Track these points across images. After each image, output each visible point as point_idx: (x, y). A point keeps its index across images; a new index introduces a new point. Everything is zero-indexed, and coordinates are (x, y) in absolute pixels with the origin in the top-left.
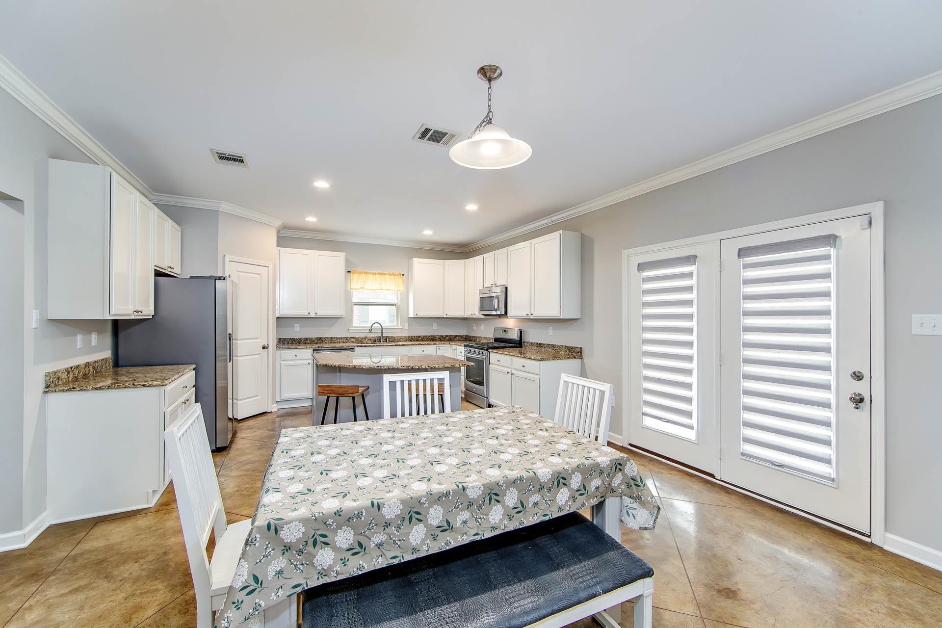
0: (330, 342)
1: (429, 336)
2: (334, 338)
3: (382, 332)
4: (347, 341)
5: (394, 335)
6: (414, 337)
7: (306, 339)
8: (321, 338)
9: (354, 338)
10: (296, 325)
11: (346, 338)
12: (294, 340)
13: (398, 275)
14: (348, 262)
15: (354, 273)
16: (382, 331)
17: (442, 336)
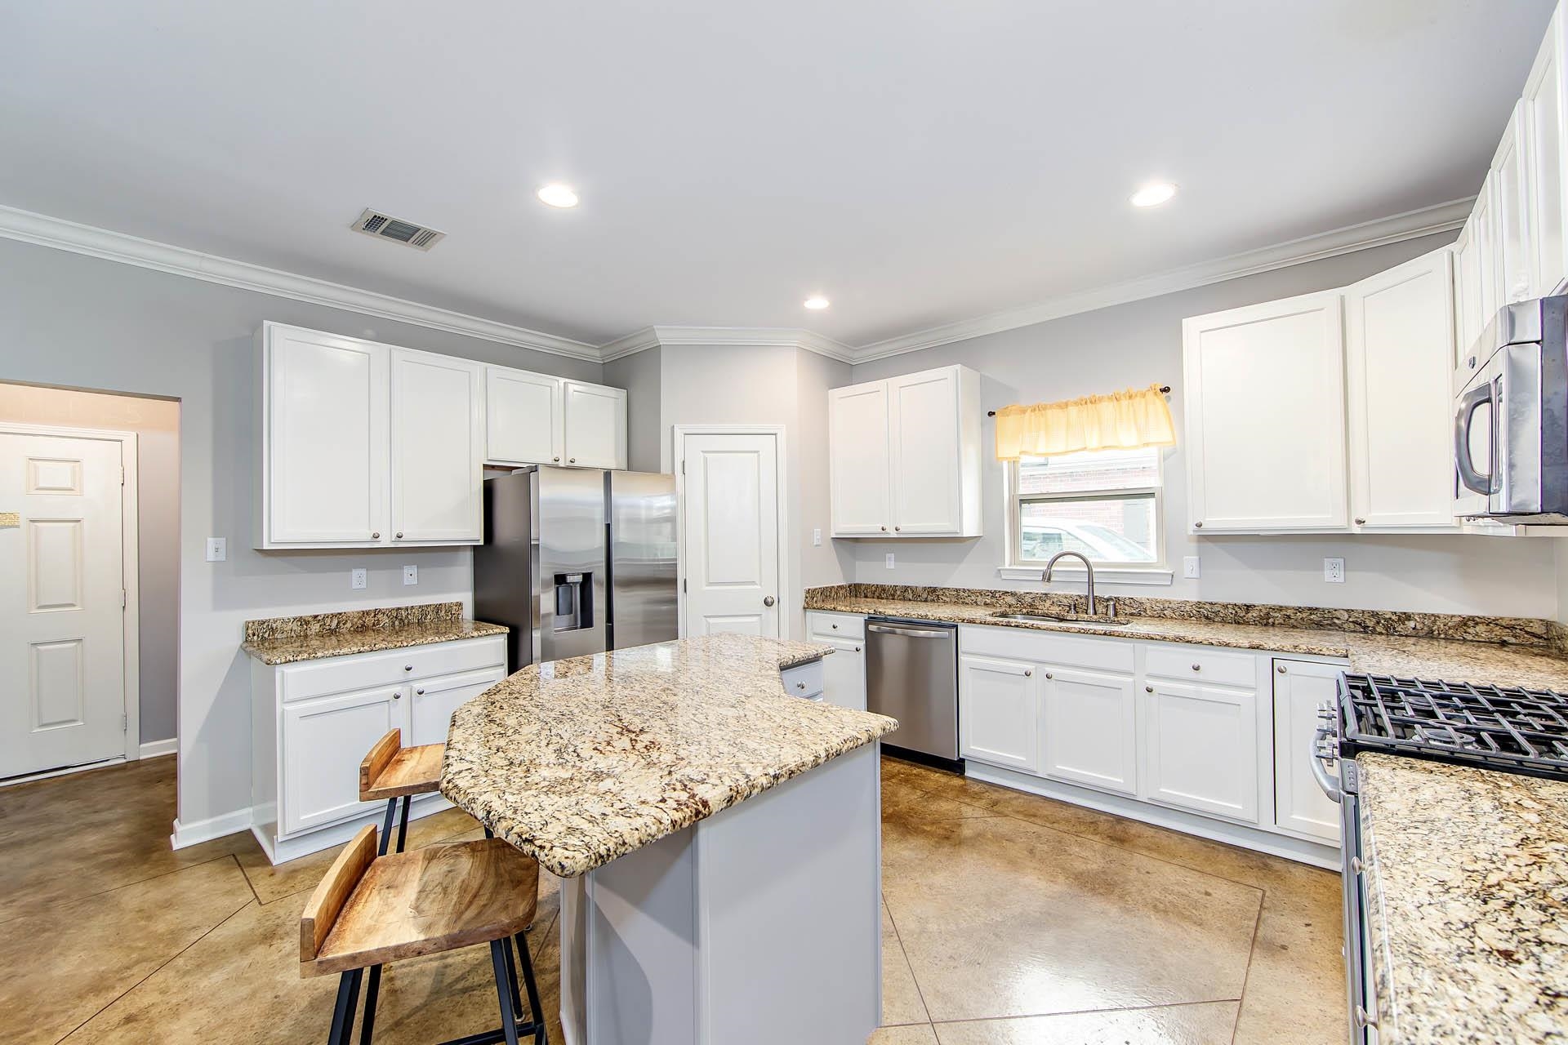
0: (954, 600)
1: (1299, 610)
2: (964, 591)
3: (1091, 584)
4: (994, 600)
5: (1141, 594)
6: (1226, 606)
7: (906, 589)
8: (934, 590)
9: (1013, 594)
10: (888, 555)
11: (993, 594)
12: (883, 589)
13: (1144, 395)
14: (987, 386)
15: (1006, 412)
16: (1090, 573)
17: (1374, 614)
